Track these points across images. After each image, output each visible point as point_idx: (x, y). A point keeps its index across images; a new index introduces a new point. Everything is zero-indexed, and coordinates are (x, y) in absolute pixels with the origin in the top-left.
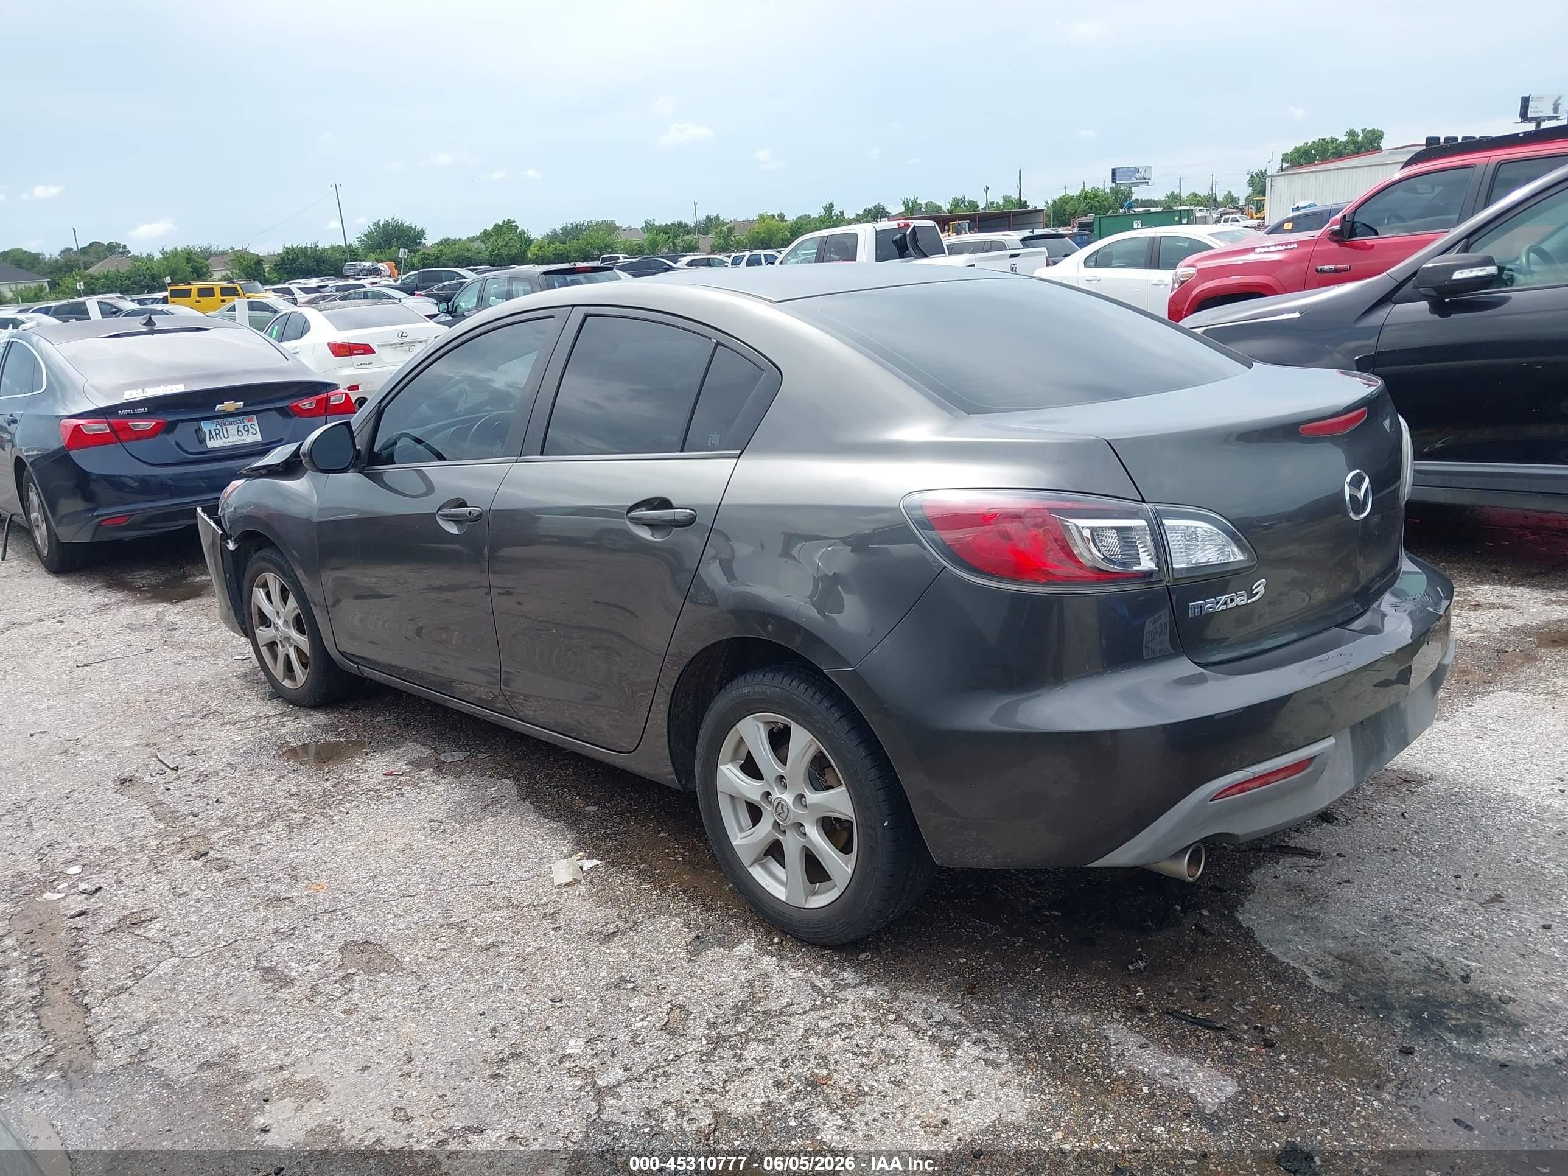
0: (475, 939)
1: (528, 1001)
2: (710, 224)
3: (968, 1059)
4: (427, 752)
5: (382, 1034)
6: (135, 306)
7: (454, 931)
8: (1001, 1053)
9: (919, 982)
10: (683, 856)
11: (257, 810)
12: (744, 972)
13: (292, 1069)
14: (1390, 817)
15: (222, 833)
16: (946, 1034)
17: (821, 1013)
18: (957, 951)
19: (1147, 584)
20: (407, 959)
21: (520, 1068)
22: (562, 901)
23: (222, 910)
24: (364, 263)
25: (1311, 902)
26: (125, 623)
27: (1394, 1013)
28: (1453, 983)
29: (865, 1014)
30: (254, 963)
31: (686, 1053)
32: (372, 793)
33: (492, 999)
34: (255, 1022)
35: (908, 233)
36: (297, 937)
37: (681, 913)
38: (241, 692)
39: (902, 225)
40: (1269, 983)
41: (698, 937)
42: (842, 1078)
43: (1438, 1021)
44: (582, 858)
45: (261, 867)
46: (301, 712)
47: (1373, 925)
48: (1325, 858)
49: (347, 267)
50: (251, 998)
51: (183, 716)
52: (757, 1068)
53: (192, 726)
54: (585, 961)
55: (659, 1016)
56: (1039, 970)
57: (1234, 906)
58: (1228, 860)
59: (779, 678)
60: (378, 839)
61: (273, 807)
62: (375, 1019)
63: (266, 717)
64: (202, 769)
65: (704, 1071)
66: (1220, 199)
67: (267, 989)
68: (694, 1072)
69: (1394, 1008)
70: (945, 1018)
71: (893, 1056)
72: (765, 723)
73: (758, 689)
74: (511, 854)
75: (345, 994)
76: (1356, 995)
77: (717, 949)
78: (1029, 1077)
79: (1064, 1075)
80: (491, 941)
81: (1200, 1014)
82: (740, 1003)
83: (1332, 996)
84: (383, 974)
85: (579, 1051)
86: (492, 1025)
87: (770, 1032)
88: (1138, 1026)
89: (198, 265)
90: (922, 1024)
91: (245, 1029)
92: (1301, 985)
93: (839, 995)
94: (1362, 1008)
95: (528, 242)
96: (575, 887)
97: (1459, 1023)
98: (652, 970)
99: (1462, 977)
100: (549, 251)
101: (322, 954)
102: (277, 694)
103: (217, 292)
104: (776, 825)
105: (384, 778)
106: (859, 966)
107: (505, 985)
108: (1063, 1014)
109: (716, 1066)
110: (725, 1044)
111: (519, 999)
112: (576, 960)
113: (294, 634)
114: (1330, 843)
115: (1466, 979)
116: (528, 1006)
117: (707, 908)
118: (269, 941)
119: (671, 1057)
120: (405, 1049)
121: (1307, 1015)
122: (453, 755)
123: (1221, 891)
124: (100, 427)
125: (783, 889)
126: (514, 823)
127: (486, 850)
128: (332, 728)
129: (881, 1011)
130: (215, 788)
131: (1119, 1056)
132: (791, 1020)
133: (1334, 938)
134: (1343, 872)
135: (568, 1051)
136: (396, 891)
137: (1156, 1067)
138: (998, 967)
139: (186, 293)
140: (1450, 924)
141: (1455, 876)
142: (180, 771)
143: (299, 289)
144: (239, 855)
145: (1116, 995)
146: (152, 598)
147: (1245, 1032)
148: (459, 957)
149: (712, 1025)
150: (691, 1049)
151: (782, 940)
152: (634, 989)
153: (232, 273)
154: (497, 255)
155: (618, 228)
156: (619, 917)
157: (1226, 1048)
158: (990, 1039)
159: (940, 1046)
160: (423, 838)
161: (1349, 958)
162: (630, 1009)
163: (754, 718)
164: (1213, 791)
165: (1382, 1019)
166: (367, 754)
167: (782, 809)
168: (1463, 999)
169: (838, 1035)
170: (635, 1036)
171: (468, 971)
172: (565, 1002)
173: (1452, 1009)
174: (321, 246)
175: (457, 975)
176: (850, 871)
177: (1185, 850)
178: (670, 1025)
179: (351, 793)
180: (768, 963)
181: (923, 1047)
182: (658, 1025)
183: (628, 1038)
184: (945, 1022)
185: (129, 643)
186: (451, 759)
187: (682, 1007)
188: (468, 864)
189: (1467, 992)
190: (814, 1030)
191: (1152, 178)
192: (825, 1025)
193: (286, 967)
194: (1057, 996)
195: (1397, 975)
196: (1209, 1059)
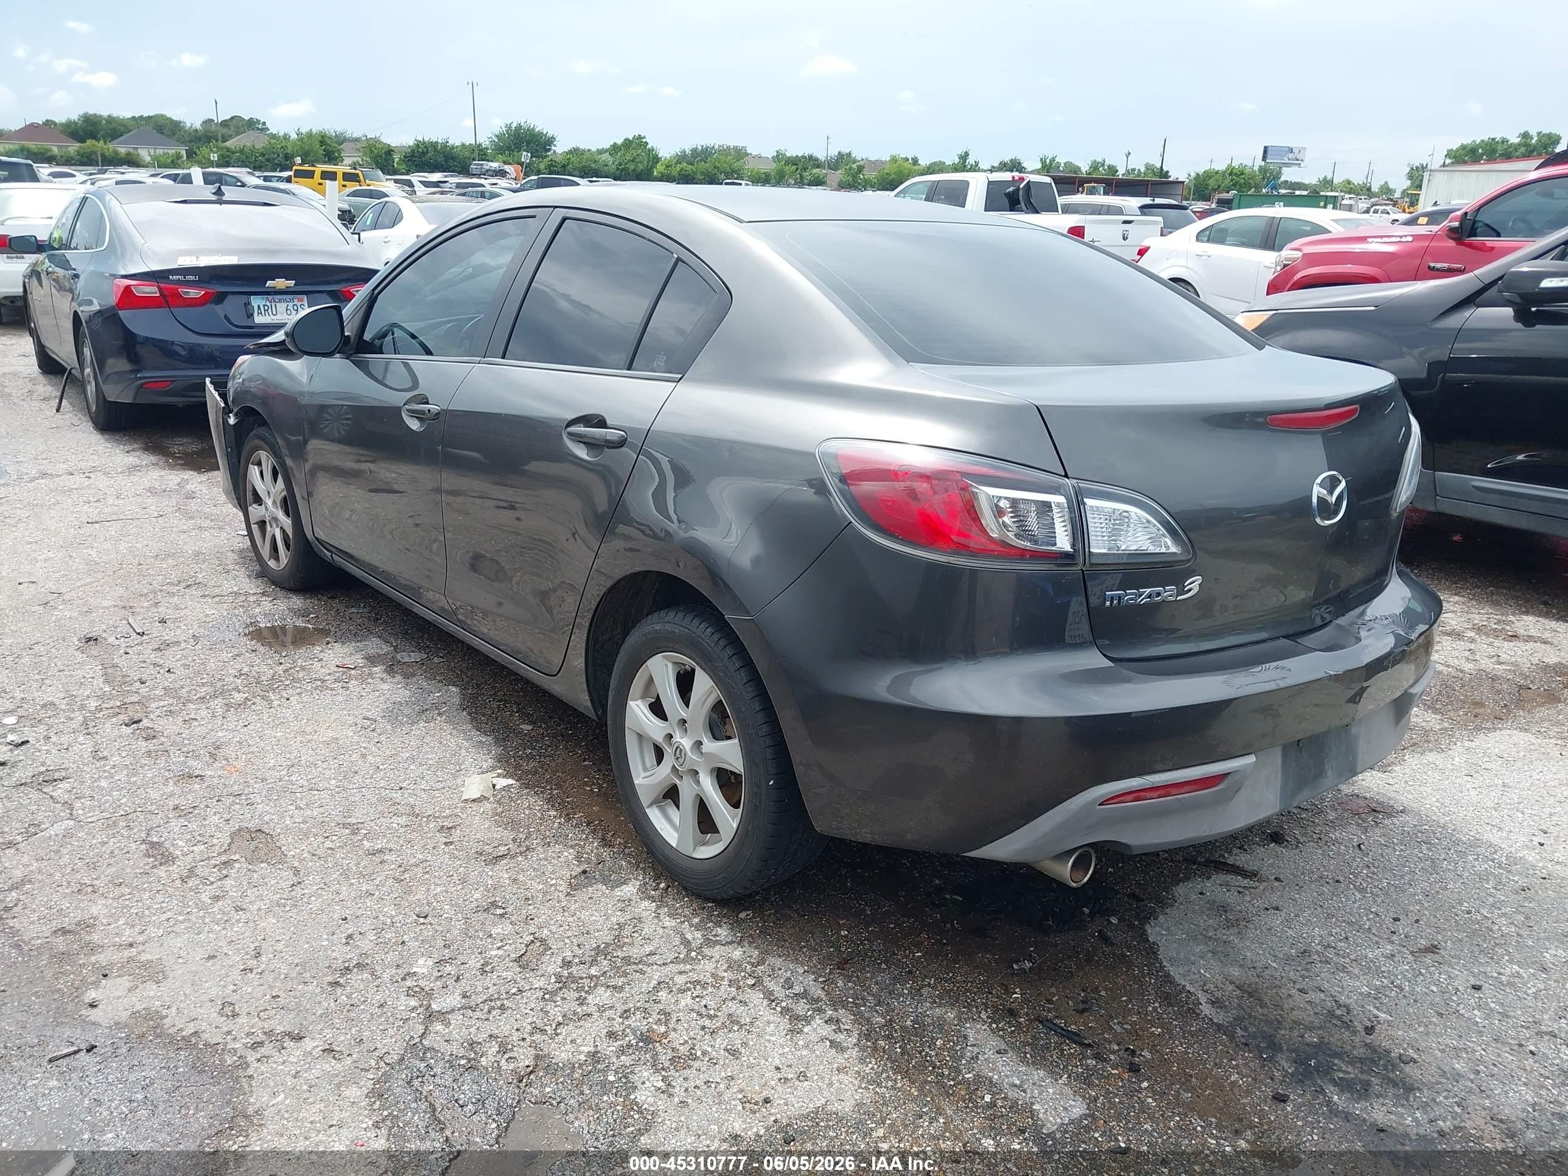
0: (365, 842)
1: (393, 913)
2: (842, 160)
3: (814, 1037)
4: (386, 648)
5: (240, 925)
6: (260, 182)
7: (347, 831)
8: (850, 1036)
9: (792, 949)
10: (600, 787)
11: (203, 685)
12: (619, 913)
13: (141, 948)
14: (1345, 846)
15: (162, 703)
16: (801, 1007)
17: (682, 967)
18: (841, 922)
19: (1058, 565)
20: (292, 853)
21: (362, 980)
22: (464, 816)
23: (134, 779)
24: (491, 164)
25: (1229, 924)
26: (148, 486)
27: (1279, 1055)
28: (1354, 1033)
29: (726, 974)
30: (144, 835)
31: (531, 989)
32: (319, 683)
33: (360, 905)
34: (123, 895)
35: (1021, 186)
36: (195, 816)
37: (577, 845)
38: (231, 567)
39: (1016, 178)
40: (1157, 1005)
41: (584, 872)
42: (678, 1038)
43: (1326, 1071)
44: (499, 776)
45: (186, 742)
46: (281, 594)
47: (1288, 959)
48: (1260, 881)
49: (474, 167)
50: (128, 870)
51: (168, 583)
52: (596, 1015)
53: (174, 594)
54: (464, 881)
55: (515, 949)
56: (919, 954)
57: (1147, 916)
58: (1158, 868)
59: (689, 618)
60: (308, 729)
61: (219, 684)
62: (238, 909)
63: (247, 594)
64: (167, 638)
65: (542, 1010)
66: (1375, 189)
67: (148, 864)
68: (532, 1010)
69: (1281, 1050)
70: (805, 990)
71: (738, 1023)
72: (674, 663)
73: (668, 627)
74: (430, 762)
75: (219, 880)
76: (1245, 1029)
77: (600, 886)
78: (870, 1066)
79: (908, 1069)
80: (379, 846)
81: (1073, 1027)
82: (603, 946)
83: (1219, 1027)
84: (262, 865)
85: (425, 970)
86: (350, 932)
87: (622, 979)
88: (1003, 1030)
89: (330, 149)
90: (779, 992)
91: (111, 901)
92: (1191, 1011)
93: (707, 951)
94: (1247, 1045)
95: (656, 159)
96: (481, 804)
97: (1347, 1076)
98: (527, 899)
99: (1366, 1028)
100: (675, 171)
101: (212, 836)
102: (264, 574)
103: (340, 176)
104: (674, 769)
105: (336, 669)
106: (737, 925)
107: (377, 894)
108: (928, 1005)
109: (556, 1006)
110: (572, 985)
111: (386, 910)
112: (455, 877)
113: (280, 515)
114: (1272, 865)
115: (1369, 1030)
116: (392, 917)
117: (606, 843)
118: (166, 816)
119: (514, 990)
120: (257, 944)
121: (1185, 1043)
122: (409, 656)
123: (1138, 899)
124: (150, 290)
125: (676, 835)
126: (445, 731)
127: (408, 755)
128: (304, 614)
129: (743, 974)
130: (171, 659)
131: (972, 1058)
132: (649, 970)
133: (1241, 966)
134: (1275, 899)
135: (415, 969)
136: (305, 783)
137: (1007, 1076)
138: (878, 945)
139: (310, 175)
140: (1371, 969)
141: (1394, 919)
142: (145, 637)
143: (420, 182)
144: (169, 727)
145: (991, 993)
146: (182, 465)
147: (1113, 1052)
148: (342, 858)
149: (567, 964)
150: (537, 986)
151: (669, 887)
152: (502, 915)
153: (363, 160)
154: (623, 170)
155: (748, 154)
156: (514, 840)
157: (1087, 1066)
158: (843, 1020)
159: (790, 1019)
160: (352, 734)
161: (1250, 990)
162: (490, 936)
163: (663, 656)
164: (1102, 796)
165: (1265, 1060)
166: (328, 643)
167: (680, 754)
168: (1359, 1052)
169: (689, 993)
170: (486, 964)
171: (346, 874)
172: (429, 919)
173: (1343, 1061)
174: (451, 142)
175: (335, 876)
176: (735, 826)
177: (1070, 853)
178: (525, 958)
179: (299, 681)
180: (646, 907)
181: (772, 1018)
182: (513, 956)
183: (478, 965)
184: (804, 995)
185: (144, 506)
186: (406, 660)
187: (543, 941)
188: (385, 766)
189: (1366, 1045)
190: (668, 983)
191: (1305, 160)
192: (680, 980)
193: (173, 845)
194: (929, 984)
195: (1297, 1015)
196: (1066, 1076)
